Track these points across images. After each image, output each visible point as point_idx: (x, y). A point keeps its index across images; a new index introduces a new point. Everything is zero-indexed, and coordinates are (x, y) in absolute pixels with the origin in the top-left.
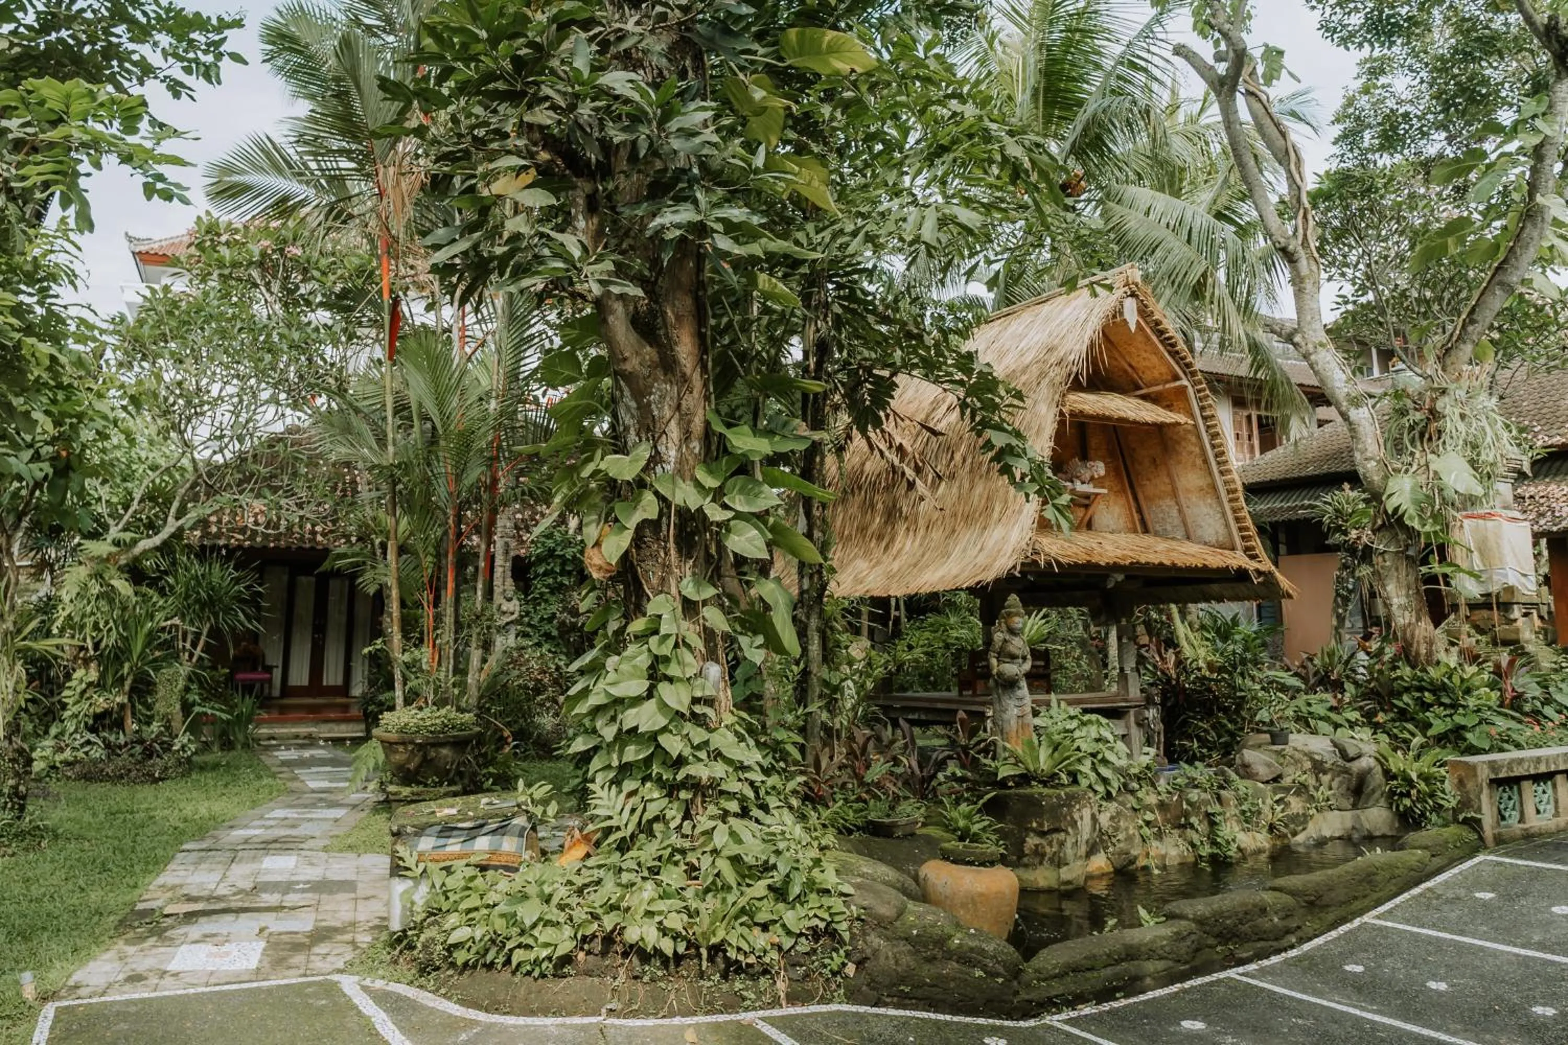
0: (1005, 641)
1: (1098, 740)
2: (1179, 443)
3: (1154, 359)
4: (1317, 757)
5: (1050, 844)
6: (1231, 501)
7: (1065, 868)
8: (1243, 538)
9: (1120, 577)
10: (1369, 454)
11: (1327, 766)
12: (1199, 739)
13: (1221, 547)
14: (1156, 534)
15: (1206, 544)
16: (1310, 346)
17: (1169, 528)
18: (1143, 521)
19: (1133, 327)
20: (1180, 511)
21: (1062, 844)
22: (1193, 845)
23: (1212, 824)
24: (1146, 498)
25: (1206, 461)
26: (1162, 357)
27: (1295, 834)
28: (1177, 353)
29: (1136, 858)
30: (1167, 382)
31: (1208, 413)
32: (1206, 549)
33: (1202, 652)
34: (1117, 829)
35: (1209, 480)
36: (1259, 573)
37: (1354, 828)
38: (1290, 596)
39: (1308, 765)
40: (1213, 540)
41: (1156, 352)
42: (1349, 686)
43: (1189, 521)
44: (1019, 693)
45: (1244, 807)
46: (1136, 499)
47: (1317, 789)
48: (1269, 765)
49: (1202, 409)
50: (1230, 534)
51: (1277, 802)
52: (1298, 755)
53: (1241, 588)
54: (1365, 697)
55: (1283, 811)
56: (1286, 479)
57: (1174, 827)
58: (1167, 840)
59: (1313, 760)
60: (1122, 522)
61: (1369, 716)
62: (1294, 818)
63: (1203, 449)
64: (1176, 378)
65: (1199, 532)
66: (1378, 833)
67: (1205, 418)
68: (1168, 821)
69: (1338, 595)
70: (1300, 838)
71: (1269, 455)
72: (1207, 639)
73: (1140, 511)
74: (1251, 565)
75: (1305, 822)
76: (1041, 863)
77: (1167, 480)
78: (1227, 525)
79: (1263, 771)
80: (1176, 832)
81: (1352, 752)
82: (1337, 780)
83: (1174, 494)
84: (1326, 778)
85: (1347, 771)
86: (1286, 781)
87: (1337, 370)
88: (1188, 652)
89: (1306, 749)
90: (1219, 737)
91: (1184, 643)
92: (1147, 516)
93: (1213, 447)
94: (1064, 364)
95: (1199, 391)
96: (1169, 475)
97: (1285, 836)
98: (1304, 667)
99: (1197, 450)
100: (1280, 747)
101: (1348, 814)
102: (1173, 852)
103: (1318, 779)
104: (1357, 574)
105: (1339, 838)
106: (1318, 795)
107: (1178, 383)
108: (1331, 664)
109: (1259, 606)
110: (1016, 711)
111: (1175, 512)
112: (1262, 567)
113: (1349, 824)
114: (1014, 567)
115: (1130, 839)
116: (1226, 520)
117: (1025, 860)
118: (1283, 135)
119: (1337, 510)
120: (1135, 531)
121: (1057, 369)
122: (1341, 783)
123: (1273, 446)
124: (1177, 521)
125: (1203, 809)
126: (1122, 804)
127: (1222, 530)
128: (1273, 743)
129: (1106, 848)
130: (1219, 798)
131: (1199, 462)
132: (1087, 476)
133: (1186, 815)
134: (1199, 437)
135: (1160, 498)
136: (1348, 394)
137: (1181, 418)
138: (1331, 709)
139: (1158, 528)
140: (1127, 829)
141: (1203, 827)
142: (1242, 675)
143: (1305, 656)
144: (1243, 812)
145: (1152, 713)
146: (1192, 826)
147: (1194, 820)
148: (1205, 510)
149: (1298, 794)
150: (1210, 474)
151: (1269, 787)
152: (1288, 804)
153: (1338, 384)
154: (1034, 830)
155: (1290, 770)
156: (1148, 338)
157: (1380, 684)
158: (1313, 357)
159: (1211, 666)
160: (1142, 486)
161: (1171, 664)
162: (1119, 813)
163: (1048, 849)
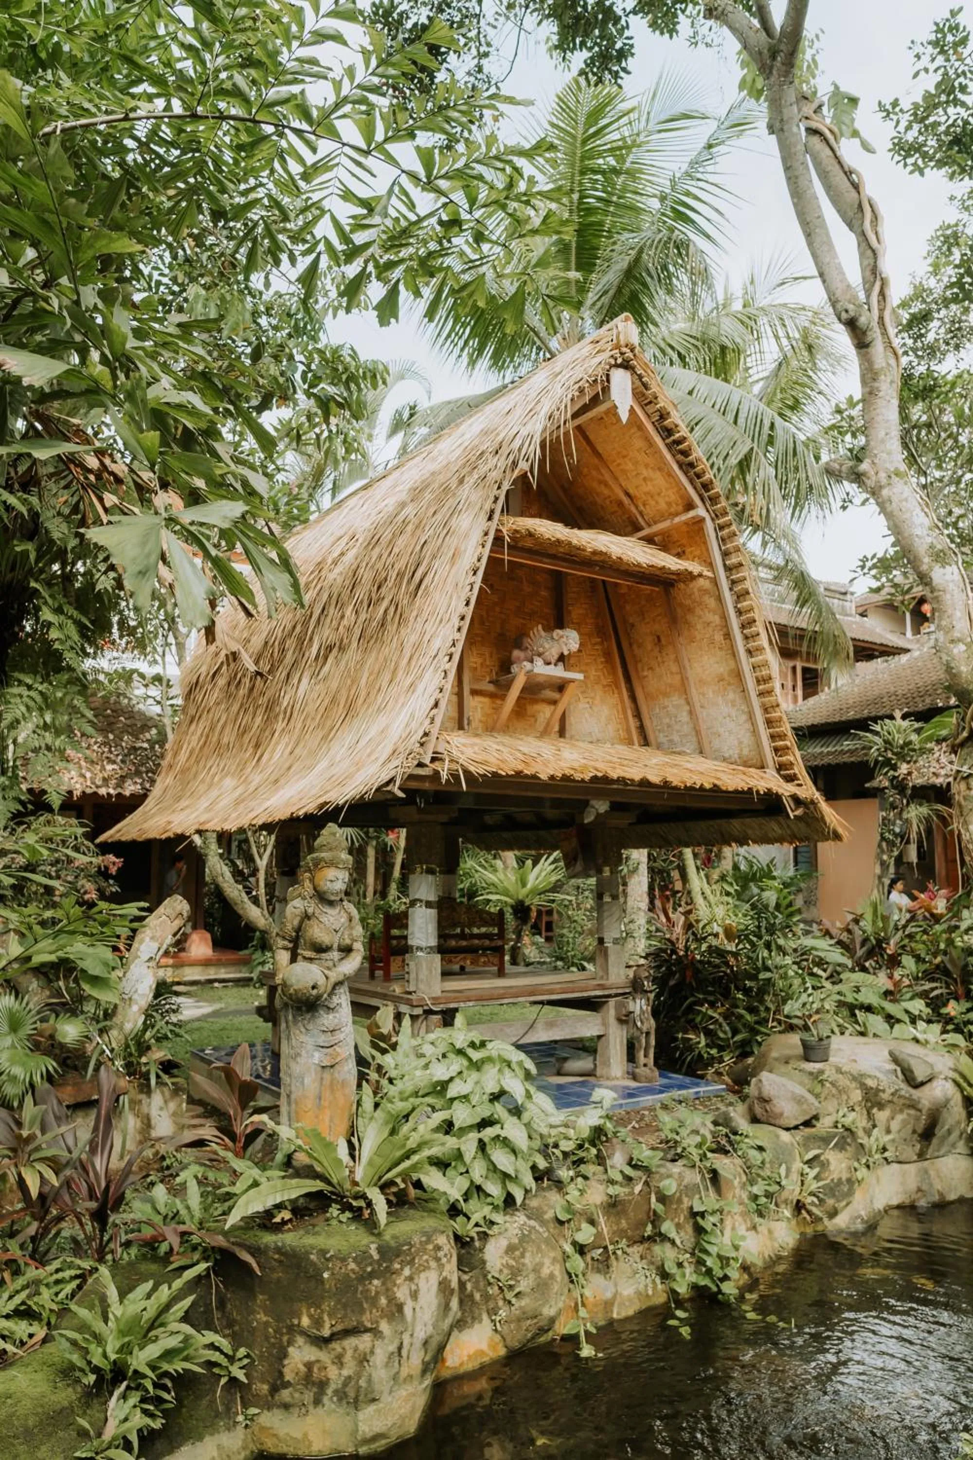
0: (307, 917)
1: (495, 1098)
2: (690, 610)
3: (659, 479)
4: (870, 1083)
5: (339, 1361)
6: (761, 694)
7: (372, 1408)
8: (776, 750)
9: (602, 806)
10: (957, 634)
11: (885, 1096)
12: (709, 1033)
13: (746, 764)
14: (659, 747)
15: (725, 760)
16: (883, 475)
17: (676, 738)
18: (642, 729)
19: (624, 416)
20: (691, 713)
21: (363, 1360)
22: (665, 1275)
23: (699, 1230)
24: (648, 696)
25: (728, 636)
26: (670, 475)
27: (833, 1214)
28: (691, 465)
29: (552, 1321)
30: (677, 514)
31: (733, 560)
32: (723, 766)
33: (720, 912)
34: (516, 1272)
35: (732, 664)
36: (797, 800)
37: (919, 1190)
38: (837, 837)
39: (857, 1095)
40: (734, 753)
41: (662, 467)
42: (908, 961)
43: (703, 727)
44: (327, 1020)
45: (756, 1190)
46: (633, 698)
47: (869, 1133)
48: (799, 1101)
49: (725, 554)
50: (758, 744)
51: (809, 1163)
52: (843, 1081)
53: (774, 826)
54: (929, 976)
55: (817, 1178)
56: (827, 724)
57: (632, 1242)
58: (619, 1267)
59: (863, 1086)
60: (611, 730)
61: (936, 1004)
62: (833, 1189)
63: (724, 617)
64: (690, 506)
65: (716, 743)
66: (952, 1197)
67: (728, 569)
68: (622, 1233)
69: (883, 838)
70: (842, 1221)
71: (812, 701)
72: (728, 894)
73: (638, 715)
74: (785, 789)
75: (850, 1193)
76: (317, 1402)
77: (674, 668)
78: (755, 732)
79: (791, 1113)
80: (636, 1250)
81: (920, 1074)
82: (900, 1117)
83: (684, 688)
84: (881, 1116)
85: (913, 1105)
86: (824, 1125)
87: (918, 510)
88: (702, 911)
89: (855, 1069)
90: (735, 1032)
91: (699, 900)
92: (647, 723)
93: (739, 612)
94: (505, 451)
95: (721, 528)
96: (677, 660)
97: (819, 1220)
98: (849, 931)
99: (716, 619)
100: (818, 1066)
101: (912, 1168)
102: (628, 1290)
103: (870, 1116)
104: (905, 816)
105: (899, 1207)
106: (871, 1143)
107: (692, 514)
108: (884, 929)
109: (796, 851)
110: (317, 1057)
111: (684, 717)
112: (802, 793)
113: (912, 1185)
114: (392, 780)
115: (542, 1286)
116: (754, 724)
117: (285, 1395)
118: (856, 187)
119: (886, 742)
120: (630, 743)
121: (492, 461)
122: (905, 1123)
123: (815, 693)
124: (687, 729)
125: (686, 1203)
126: (536, 1215)
127: (747, 739)
128: (807, 1058)
129: (493, 1312)
130: (715, 1177)
131: (719, 637)
132: (554, 654)
133: (655, 1219)
134: (720, 599)
135: (666, 695)
136: (932, 547)
137: (694, 567)
138: (887, 994)
139: (662, 738)
140: (536, 1270)
141: (684, 1237)
142: (768, 946)
143: (850, 917)
144: (755, 1198)
145: (639, 1006)
146: (664, 1238)
147: (667, 1227)
148: (725, 709)
149: (841, 1146)
150: (734, 654)
151: (799, 1135)
152: (825, 1165)
153: (918, 531)
154: (304, 1333)
155: (830, 1106)
156: (650, 443)
157: (952, 960)
158: (885, 492)
159: (729, 934)
160: (642, 678)
161: (679, 929)
162: (524, 1239)
163: (333, 1372)
